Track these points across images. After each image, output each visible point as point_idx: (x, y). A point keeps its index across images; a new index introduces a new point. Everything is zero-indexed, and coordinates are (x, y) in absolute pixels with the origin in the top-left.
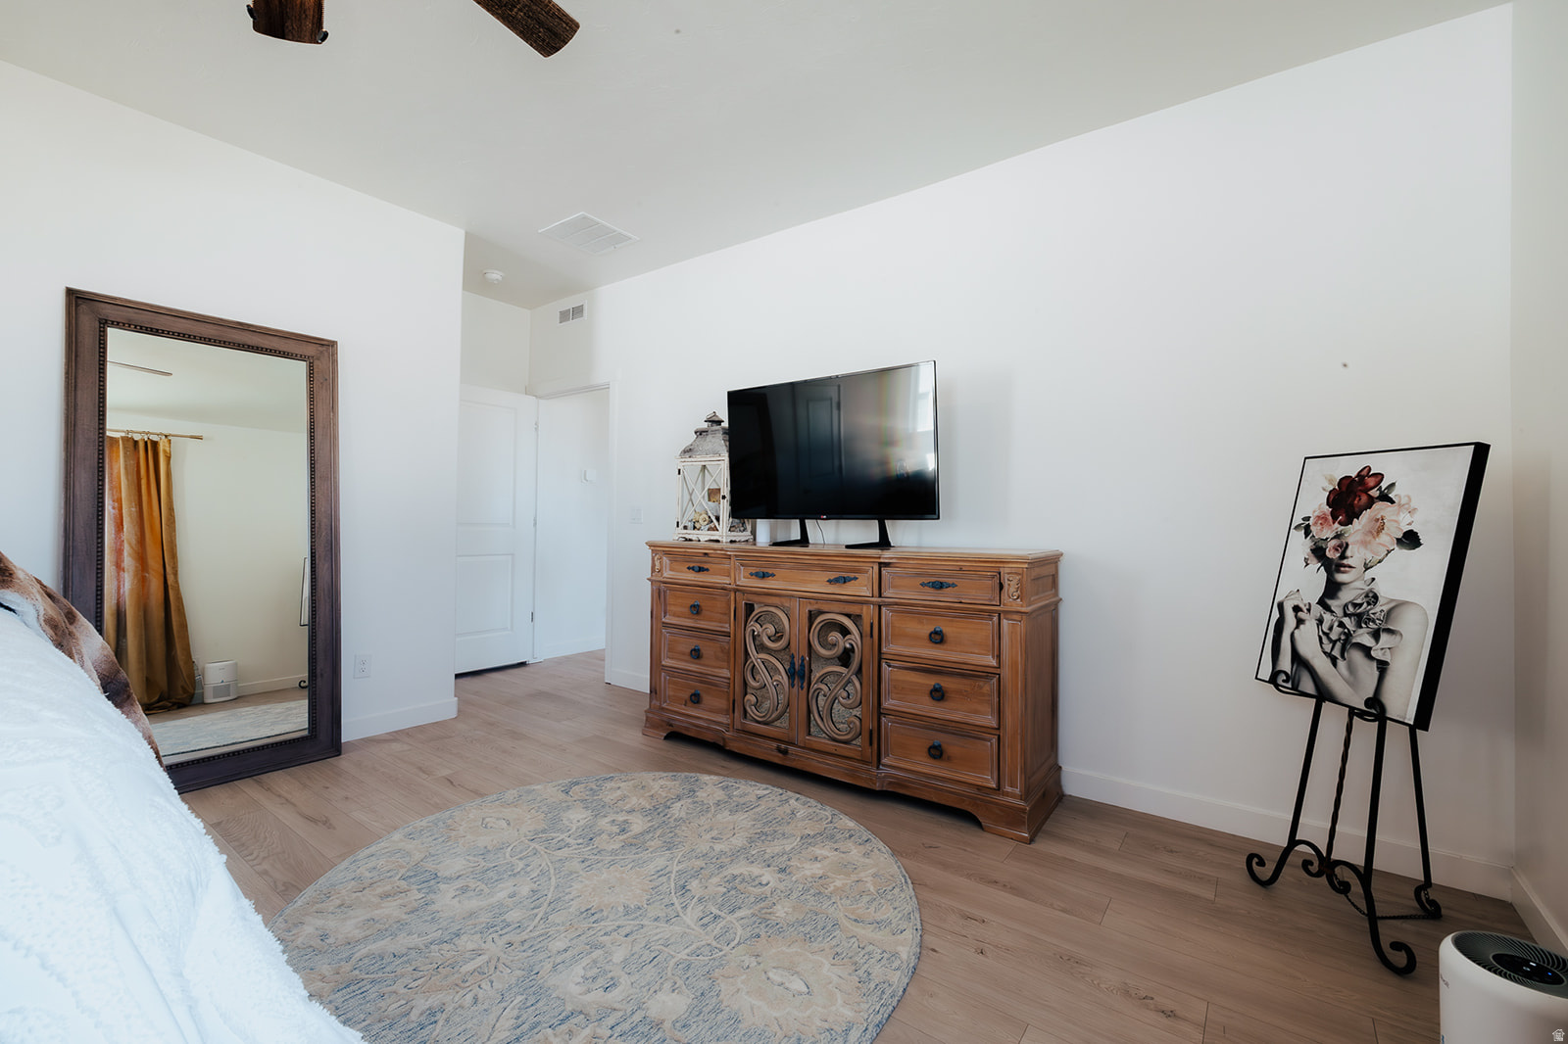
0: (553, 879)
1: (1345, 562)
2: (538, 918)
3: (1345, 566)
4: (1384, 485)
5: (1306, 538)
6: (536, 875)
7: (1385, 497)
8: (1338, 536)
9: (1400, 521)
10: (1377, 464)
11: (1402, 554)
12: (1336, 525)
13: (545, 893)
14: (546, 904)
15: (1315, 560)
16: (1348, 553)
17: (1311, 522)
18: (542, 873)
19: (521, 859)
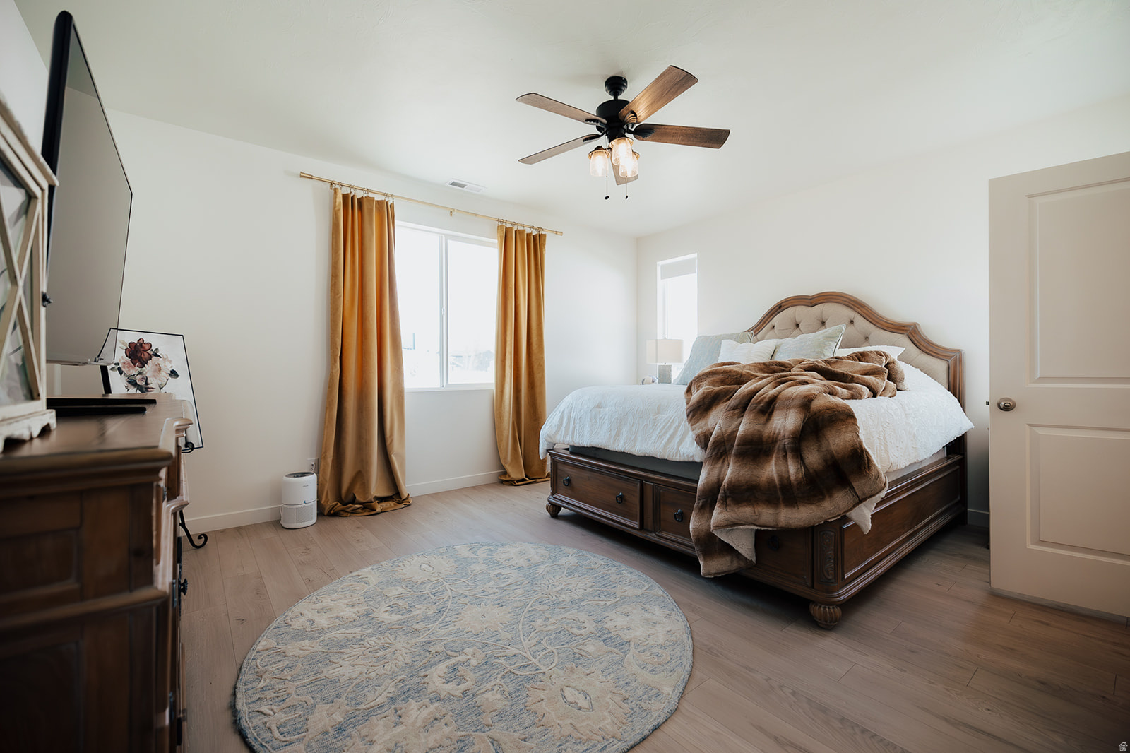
0: (520, 628)
1: (149, 386)
2: (529, 605)
3: (150, 388)
4: (153, 348)
5: (121, 375)
6: (532, 633)
7: (156, 355)
8: (140, 373)
9: (168, 367)
10: (147, 338)
11: (172, 380)
12: (137, 368)
13: (525, 620)
14: (525, 612)
15: (132, 387)
16: (149, 382)
17: (120, 366)
18: (528, 634)
19: (545, 649)
